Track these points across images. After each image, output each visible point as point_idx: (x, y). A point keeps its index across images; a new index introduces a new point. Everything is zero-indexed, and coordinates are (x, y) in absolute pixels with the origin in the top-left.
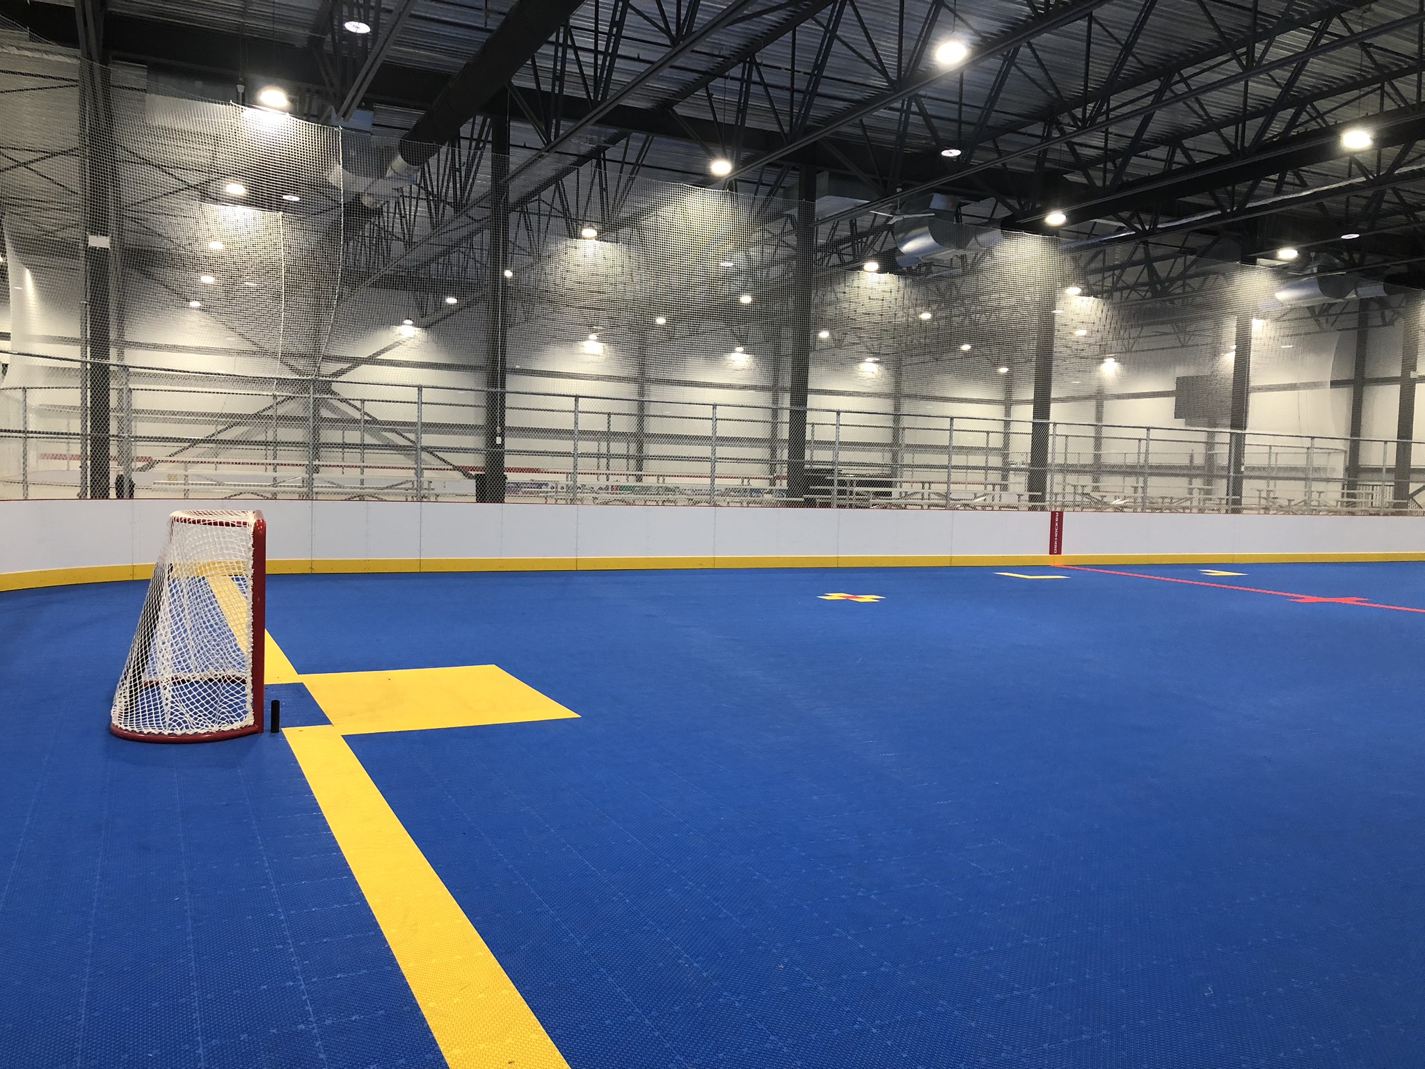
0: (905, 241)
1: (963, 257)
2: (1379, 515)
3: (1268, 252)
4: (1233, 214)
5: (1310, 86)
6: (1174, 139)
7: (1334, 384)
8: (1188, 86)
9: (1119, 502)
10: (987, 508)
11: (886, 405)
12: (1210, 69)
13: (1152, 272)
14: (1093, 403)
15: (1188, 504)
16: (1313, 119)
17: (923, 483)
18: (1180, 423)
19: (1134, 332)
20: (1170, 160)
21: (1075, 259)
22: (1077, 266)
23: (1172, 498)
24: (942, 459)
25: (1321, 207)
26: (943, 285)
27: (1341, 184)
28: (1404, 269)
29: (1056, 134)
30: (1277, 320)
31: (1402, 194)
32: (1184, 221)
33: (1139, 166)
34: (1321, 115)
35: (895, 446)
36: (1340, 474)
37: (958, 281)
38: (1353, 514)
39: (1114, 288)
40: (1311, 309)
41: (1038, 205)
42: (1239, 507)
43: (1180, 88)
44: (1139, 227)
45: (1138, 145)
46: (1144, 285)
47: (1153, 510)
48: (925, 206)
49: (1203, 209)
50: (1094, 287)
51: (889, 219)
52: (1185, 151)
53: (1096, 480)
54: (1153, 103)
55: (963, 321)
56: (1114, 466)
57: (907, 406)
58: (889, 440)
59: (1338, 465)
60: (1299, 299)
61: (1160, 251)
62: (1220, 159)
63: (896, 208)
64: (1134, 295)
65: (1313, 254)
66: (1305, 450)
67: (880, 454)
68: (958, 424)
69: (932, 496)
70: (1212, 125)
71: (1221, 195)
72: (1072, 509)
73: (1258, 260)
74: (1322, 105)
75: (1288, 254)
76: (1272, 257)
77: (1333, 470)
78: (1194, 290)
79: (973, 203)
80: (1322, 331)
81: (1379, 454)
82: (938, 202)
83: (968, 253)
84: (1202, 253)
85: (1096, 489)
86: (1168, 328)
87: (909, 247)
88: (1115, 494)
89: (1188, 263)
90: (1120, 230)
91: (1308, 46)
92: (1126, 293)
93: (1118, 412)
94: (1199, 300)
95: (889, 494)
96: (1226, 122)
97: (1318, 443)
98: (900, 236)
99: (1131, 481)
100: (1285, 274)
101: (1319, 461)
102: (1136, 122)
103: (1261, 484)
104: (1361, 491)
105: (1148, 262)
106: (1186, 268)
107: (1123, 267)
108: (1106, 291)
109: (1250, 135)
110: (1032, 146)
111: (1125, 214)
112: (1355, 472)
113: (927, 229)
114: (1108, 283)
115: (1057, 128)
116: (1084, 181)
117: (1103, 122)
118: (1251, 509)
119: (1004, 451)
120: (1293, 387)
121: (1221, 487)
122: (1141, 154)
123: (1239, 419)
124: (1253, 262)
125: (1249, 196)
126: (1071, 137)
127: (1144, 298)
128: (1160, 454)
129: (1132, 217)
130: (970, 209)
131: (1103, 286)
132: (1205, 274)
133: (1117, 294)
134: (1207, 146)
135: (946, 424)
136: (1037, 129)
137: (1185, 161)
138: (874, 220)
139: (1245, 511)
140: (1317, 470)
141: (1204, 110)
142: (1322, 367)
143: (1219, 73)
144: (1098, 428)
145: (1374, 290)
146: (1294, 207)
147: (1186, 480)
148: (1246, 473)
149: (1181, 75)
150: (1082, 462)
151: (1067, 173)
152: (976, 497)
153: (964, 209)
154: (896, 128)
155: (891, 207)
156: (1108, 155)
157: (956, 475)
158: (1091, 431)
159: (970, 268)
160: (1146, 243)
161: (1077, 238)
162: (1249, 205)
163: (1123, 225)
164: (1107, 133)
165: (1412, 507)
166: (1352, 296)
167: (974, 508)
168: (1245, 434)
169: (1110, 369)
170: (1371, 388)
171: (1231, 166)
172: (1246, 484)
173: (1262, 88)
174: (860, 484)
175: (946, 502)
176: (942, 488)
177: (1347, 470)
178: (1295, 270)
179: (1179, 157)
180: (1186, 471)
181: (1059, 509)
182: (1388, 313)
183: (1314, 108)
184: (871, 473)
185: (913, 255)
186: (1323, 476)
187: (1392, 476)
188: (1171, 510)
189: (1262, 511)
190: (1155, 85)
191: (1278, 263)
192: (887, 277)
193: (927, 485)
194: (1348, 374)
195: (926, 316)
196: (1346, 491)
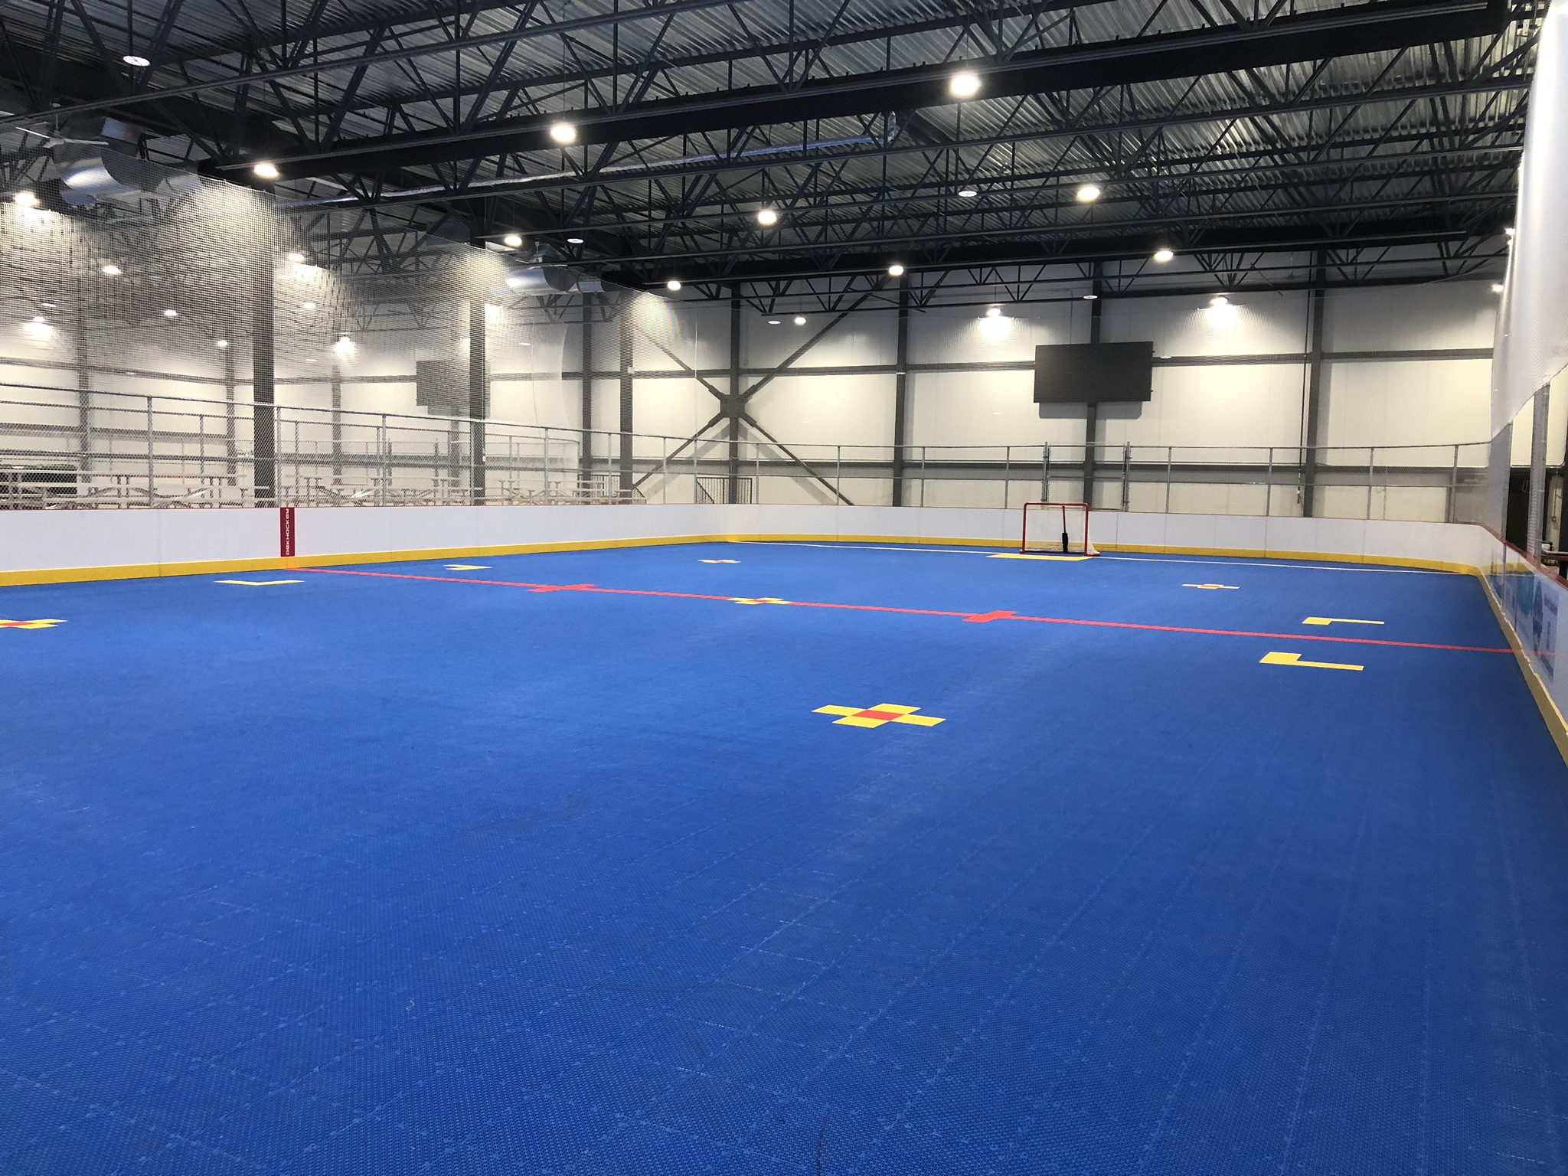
0: (71, 172)
1: (153, 203)
2: (607, 504)
3: (496, 236)
4: (456, 192)
5: (521, 71)
6: (393, 100)
7: (566, 376)
8: (399, 44)
9: (359, 495)
10: (206, 506)
11: (70, 379)
12: (421, 30)
13: (382, 244)
14: (330, 386)
15: (431, 496)
16: (525, 105)
17: (119, 476)
18: (423, 411)
19: (369, 309)
20: (389, 124)
21: (295, 221)
22: (298, 228)
23: (415, 491)
24: (140, 447)
25: (540, 195)
26: (133, 234)
27: (556, 176)
28: (618, 267)
29: (256, 69)
30: (510, 307)
31: (610, 192)
32: (410, 193)
33: (353, 123)
34: (533, 102)
35: (83, 430)
36: (575, 464)
37: (152, 231)
38: (587, 503)
39: (342, 260)
40: (540, 298)
41: (242, 152)
42: (483, 498)
43: (391, 45)
44: (361, 192)
45: (351, 101)
46: (375, 258)
47: (396, 503)
48: (96, 131)
49: (428, 182)
50: (319, 255)
51: (45, 141)
52: (405, 116)
53: (337, 472)
54: (365, 55)
55: (164, 281)
56: (354, 456)
57: (97, 381)
58: (75, 423)
59: (573, 455)
60: (527, 288)
61: (391, 223)
62: (438, 131)
63: (53, 128)
64: (364, 269)
65: (537, 244)
66: (542, 441)
67: (64, 440)
68: (157, 405)
69: (132, 493)
70: (427, 93)
71: (444, 169)
72: (306, 505)
73: (486, 243)
74: (534, 92)
75: (514, 240)
76: (500, 242)
77: (569, 460)
78: (429, 269)
79: (162, 138)
80: (553, 322)
81: (608, 447)
82: (113, 129)
83: (159, 198)
84: (433, 230)
85: (337, 482)
86: (404, 308)
87: (77, 180)
88: (354, 487)
89: (419, 238)
90: (342, 194)
91: (515, 27)
92: (356, 265)
93: (357, 397)
94: (433, 280)
95: (73, 491)
96: (443, 93)
97: (552, 433)
98: (64, 165)
99: (373, 472)
100: (514, 261)
101: (554, 452)
102: (348, 73)
103: (504, 475)
104: (594, 481)
105: (378, 233)
106: (418, 244)
107: (349, 236)
108: (334, 262)
109: (465, 109)
110: (228, 79)
111: (347, 177)
112: (588, 462)
113: (99, 160)
114: (336, 252)
115: (257, 63)
116: (293, 130)
117: (310, 65)
118: (496, 500)
119: (229, 438)
120: (527, 377)
121: (466, 477)
122: (359, 111)
123: (478, 407)
124: (481, 244)
125: (471, 174)
126: (275, 76)
127: (376, 273)
128: (403, 443)
129: (353, 182)
130: (158, 144)
131: (329, 255)
132: (438, 253)
133: (346, 266)
134: (425, 115)
135: (142, 404)
136: (234, 59)
137: (405, 126)
138: (25, 139)
139: (487, 503)
140: (552, 460)
141: (418, 75)
142: (554, 357)
143: (430, 38)
144: (337, 413)
145: (594, 285)
146: (517, 193)
147: (432, 470)
148: (487, 464)
149: (392, 31)
150: (320, 452)
151: (277, 119)
152: (190, 493)
153: (150, 144)
154: (44, 25)
155: (47, 126)
156: (320, 106)
157: (160, 467)
158: (328, 418)
159: (165, 218)
160: (373, 212)
161: (296, 197)
162: (471, 185)
163: (344, 188)
164: (316, 79)
165: (635, 496)
166: (574, 289)
167: (189, 506)
168: (484, 424)
169: (345, 350)
170: (598, 381)
171: (448, 140)
172: (489, 475)
173: (475, 64)
174: (27, 478)
175: (151, 499)
176: (144, 483)
177: (581, 461)
178: (521, 257)
179: (399, 122)
180: (433, 462)
181: (291, 505)
182: (607, 309)
183: (526, 93)
184: (45, 464)
185: (83, 192)
186: (560, 466)
187: (617, 467)
188: (415, 503)
189: (506, 503)
190: (364, 36)
191: (507, 249)
192: (50, 215)
193: (123, 479)
194: (576, 367)
195: (111, 270)
196: (581, 481)
